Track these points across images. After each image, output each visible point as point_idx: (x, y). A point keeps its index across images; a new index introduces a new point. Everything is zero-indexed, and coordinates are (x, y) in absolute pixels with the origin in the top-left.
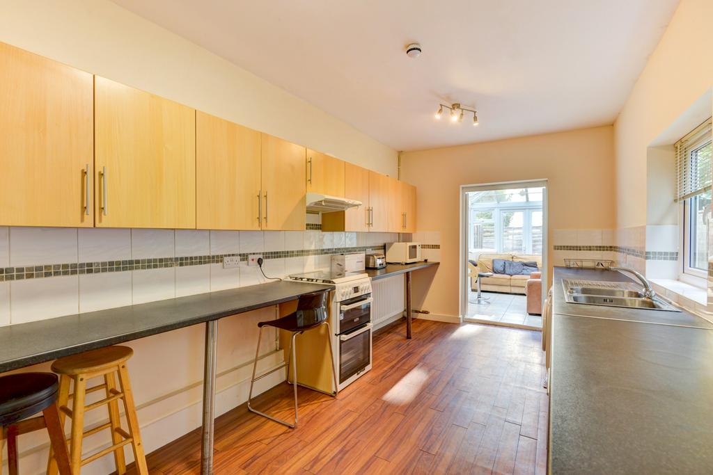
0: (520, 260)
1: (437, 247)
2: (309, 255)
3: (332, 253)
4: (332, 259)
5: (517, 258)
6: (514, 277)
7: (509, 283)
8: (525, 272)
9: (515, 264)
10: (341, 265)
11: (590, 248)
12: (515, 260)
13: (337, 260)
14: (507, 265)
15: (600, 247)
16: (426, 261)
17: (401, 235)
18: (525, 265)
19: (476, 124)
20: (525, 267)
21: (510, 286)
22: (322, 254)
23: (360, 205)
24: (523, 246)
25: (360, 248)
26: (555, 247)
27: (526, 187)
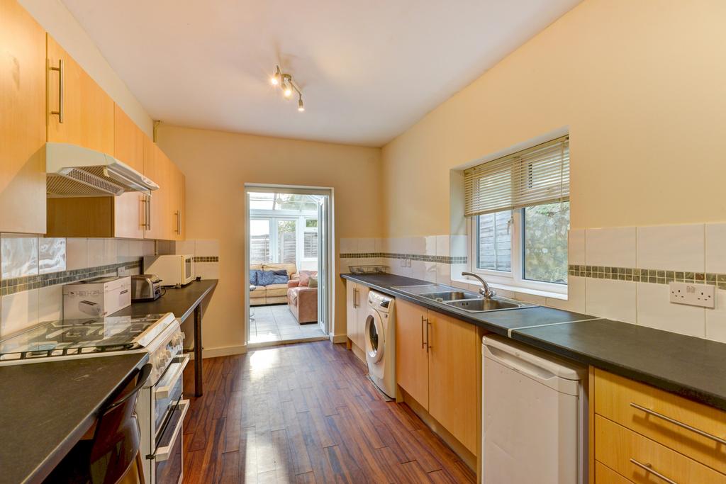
0: (271, 269)
1: (215, 259)
2: (15, 291)
3: (65, 280)
4: (64, 294)
5: (267, 267)
6: (269, 287)
7: (264, 295)
8: (276, 281)
9: (266, 274)
10: (92, 304)
11: (366, 255)
12: (266, 270)
13: (81, 294)
14: (259, 275)
15: (374, 254)
16: (198, 279)
17: (157, 242)
18: (276, 273)
19: (301, 110)
20: (276, 276)
21: (266, 297)
22: (45, 285)
23: (156, 188)
24: (270, 254)
25: (109, 266)
26: (341, 255)
27: (276, 193)
